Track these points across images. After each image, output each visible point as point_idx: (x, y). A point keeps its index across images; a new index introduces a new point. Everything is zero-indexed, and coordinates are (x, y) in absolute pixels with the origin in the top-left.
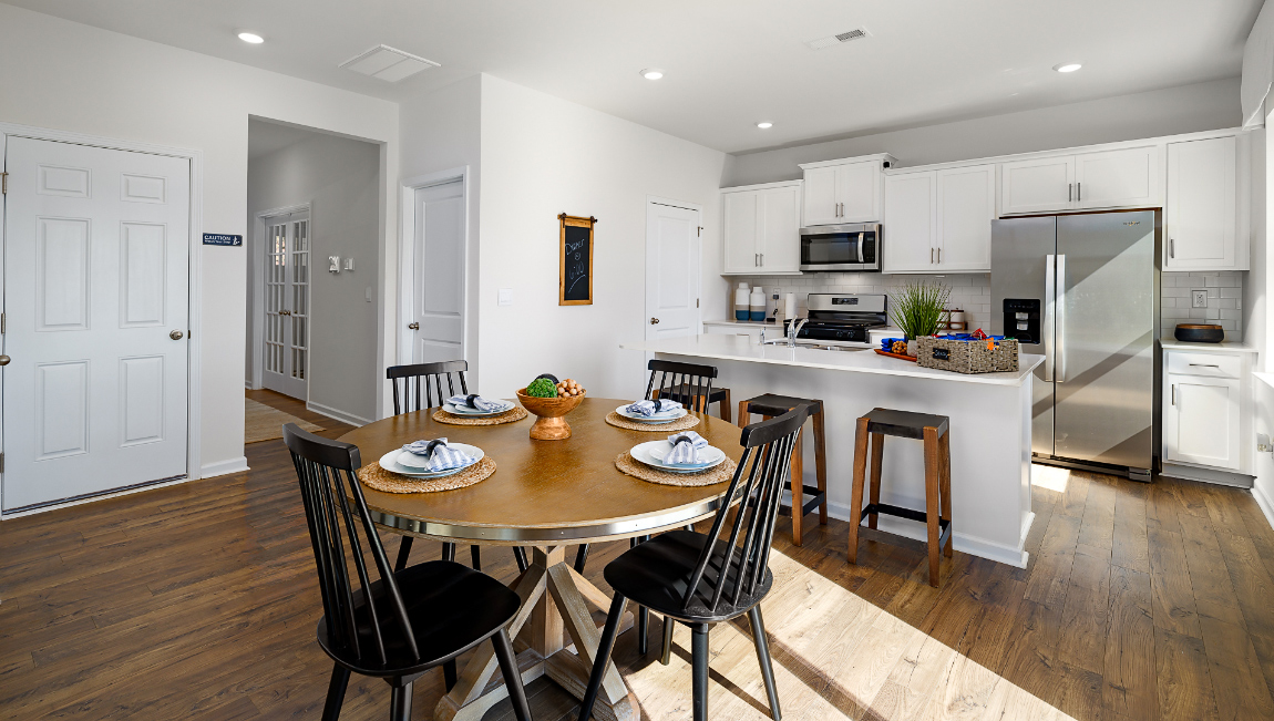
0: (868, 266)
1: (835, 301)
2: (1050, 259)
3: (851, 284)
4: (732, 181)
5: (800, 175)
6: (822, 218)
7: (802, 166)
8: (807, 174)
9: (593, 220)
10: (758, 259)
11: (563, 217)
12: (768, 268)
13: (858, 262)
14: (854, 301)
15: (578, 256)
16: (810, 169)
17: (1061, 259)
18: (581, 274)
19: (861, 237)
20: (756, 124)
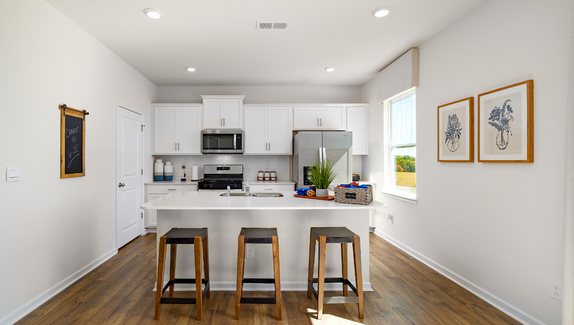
0: (238, 151)
1: (218, 169)
2: (321, 149)
3: (224, 160)
4: (158, 100)
5: (201, 102)
6: (214, 126)
7: (203, 97)
8: (204, 101)
9: (85, 113)
10: (177, 146)
11: (63, 108)
12: (183, 151)
13: (233, 149)
14: (228, 169)
15: (74, 139)
16: (206, 99)
17: (324, 149)
18: (77, 153)
19: (235, 136)
20: (186, 69)
